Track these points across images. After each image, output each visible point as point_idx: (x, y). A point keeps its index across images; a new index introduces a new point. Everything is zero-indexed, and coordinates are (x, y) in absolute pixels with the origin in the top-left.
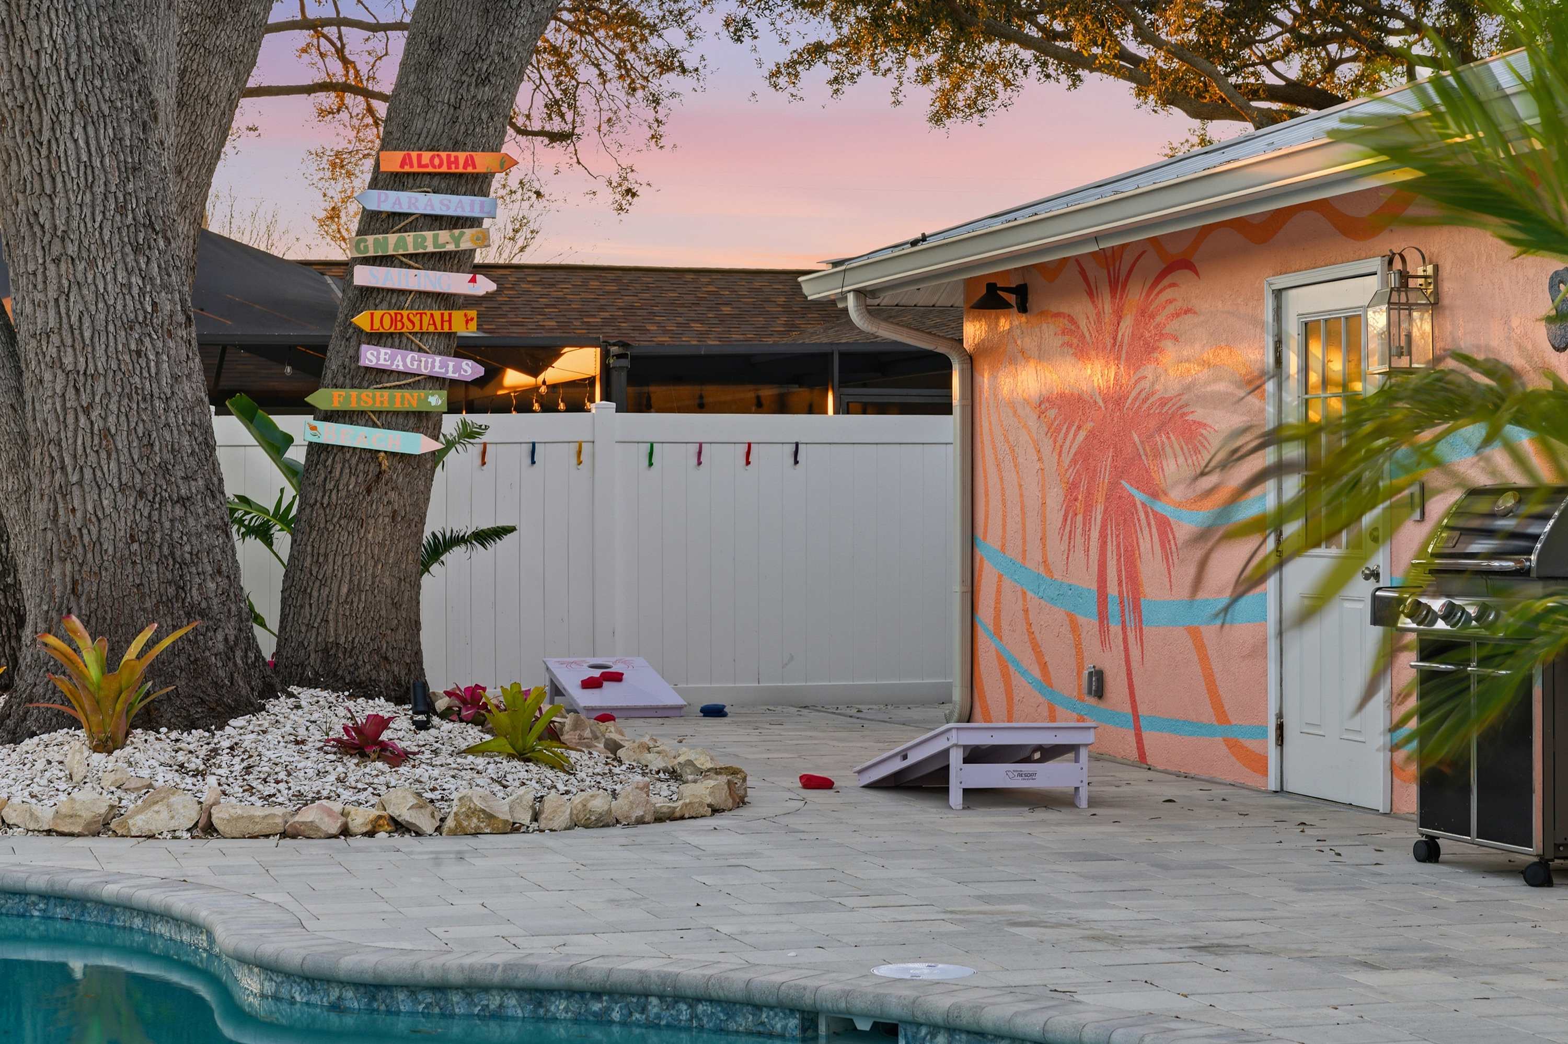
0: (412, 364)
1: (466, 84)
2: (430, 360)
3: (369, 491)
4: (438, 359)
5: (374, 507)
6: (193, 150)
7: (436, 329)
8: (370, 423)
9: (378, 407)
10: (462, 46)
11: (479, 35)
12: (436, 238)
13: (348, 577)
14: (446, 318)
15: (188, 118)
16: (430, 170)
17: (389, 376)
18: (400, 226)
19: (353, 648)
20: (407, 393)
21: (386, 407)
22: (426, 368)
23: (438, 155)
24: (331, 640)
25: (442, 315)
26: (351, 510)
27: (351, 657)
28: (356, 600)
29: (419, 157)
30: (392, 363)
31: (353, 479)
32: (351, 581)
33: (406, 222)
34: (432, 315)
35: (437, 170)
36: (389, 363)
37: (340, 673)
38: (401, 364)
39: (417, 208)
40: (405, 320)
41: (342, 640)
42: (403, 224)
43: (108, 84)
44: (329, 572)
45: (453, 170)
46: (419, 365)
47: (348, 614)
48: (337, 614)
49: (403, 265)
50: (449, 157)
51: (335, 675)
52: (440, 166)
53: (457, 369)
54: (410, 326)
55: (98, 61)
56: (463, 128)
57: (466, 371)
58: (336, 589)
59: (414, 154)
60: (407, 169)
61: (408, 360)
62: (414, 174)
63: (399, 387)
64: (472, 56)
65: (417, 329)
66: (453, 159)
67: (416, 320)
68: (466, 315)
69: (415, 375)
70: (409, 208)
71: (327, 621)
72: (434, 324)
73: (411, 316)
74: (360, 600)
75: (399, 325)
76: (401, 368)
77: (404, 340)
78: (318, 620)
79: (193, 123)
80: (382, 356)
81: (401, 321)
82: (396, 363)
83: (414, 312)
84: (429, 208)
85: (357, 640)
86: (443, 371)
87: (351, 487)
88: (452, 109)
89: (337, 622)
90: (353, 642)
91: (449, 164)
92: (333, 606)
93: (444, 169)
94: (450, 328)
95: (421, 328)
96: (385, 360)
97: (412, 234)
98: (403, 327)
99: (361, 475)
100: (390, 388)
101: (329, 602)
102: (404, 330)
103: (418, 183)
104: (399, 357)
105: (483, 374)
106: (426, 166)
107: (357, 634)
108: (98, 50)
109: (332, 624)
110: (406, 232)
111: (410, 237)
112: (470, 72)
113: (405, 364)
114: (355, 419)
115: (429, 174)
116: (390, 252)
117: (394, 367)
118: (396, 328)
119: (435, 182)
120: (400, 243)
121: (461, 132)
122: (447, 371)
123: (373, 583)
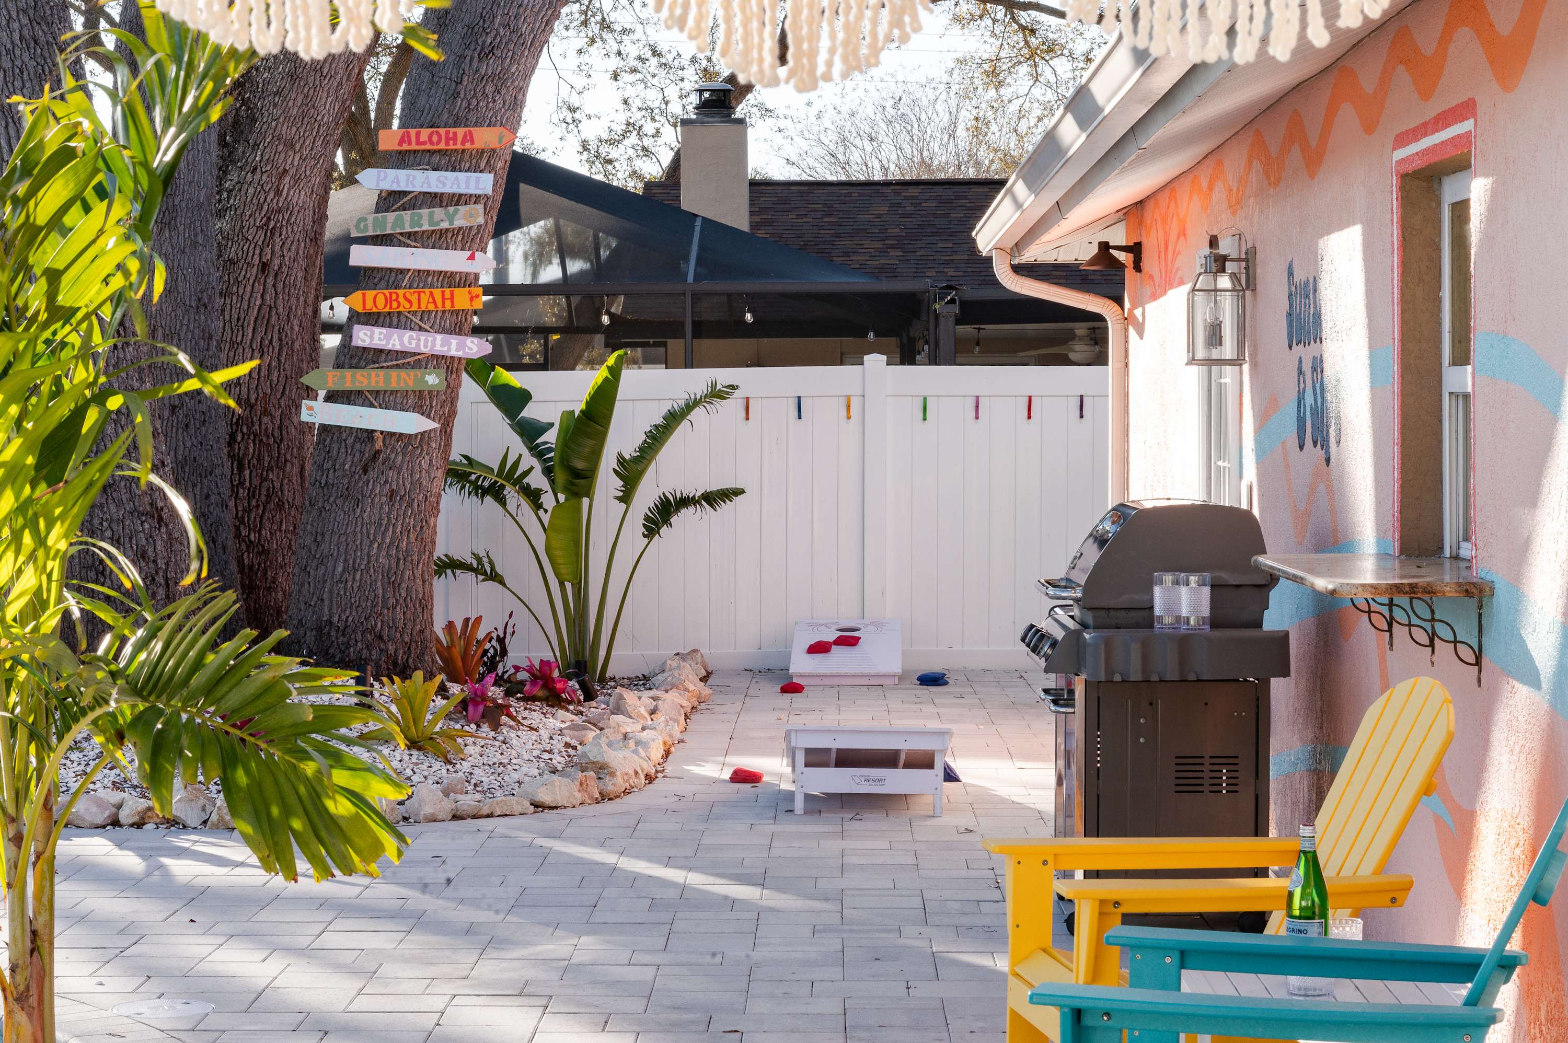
0: (410, 343)
1: (468, 58)
2: (430, 339)
3: (365, 471)
4: (439, 337)
5: (370, 486)
6: (305, 122)
7: (436, 306)
8: (367, 402)
9: (374, 386)
10: (466, 21)
11: (484, 8)
12: (431, 215)
13: (343, 557)
14: (448, 295)
15: (300, 91)
16: (428, 147)
17: (387, 355)
18: (399, 204)
19: (346, 627)
20: (403, 373)
21: (381, 386)
22: (426, 346)
23: (438, 133)
24: (325, 618)
25: (443, 293)
26: (347, 489)
27: (343, 635)
28: (350, 579)
29: (418, 134)
30: (388, 343)
31: (349, 458)
32: (346, 560)
33: (405, 200)
34: (431, 293)
35: (435, 147)
36: (384, 342)
37: (331, 651)
38: (397, 343)
39: (414, 186)
40: (401, 299)
41: (336, 619)
42: (401, 202)
43: (28, 85)
44: (326, 551)
45: (451, 147)
46: (418, 345)
47: (342, 593)
48: (331, 592)
49: (401, 244)
50: (447, 133)
51: (327, 653)
52: (439, 142)
53: (460, 347)
54: (407, 305)
55: (18, 63)
56: (465, 104)
57: (471, 349)
58: (330, 569)
59: (413, 132)
60: (405, 147)
61: (406, 339)
62: (415, 151)
63: (397, 366)
64: (476, 29)
65: (415, 308)
66: (451, 135)
67: (414, 298)
68: (470, 292)
69: (415, 354)
70: (407, 186)
71: (322, 600)
72: (434, 302)
73: (408, 295)
74: (354, 579)
75: (395, 305)
76: (398, 347)
77: (403, 319)
78: (315, 599)
79: (306, 96)
80: (376, 336)
81: (396, 300)
82: (391, 342)
83: (412, 291)
84: (425, 186)
85: (350, 619)
86: (445, 349)
87: (347, 467)
88: (454, 84)
89: (331, 602)
90: (347, 620)
91: (448, 140)
92: (328, 585)
93: (442, 146)
94: (453, 306)
95: (419, 307)
96: (380, 339)
97: (409, 212)
98: (399, 306)
99: (357, 454)
100: (388, 367)
101: (325, 581)
102: (401, 309)
103: (418, 160)
104: (395, 336)
105: (490, 351)
106: (424, 143)
107: (351, 613)
108: (18, 52)
109: (326, 603)
110: (405, 210)
111: (407, 215)
112: (472, 47)
113: (402, 343)
114: (352, 398)
115: (429, 151)
116: (389, 231)
117: (390, 347)
118: (391, 308)
119: (436, 159)
120: (399, 222)
121: (463, 107)
122: (449, 349)
123: (369, 562)
